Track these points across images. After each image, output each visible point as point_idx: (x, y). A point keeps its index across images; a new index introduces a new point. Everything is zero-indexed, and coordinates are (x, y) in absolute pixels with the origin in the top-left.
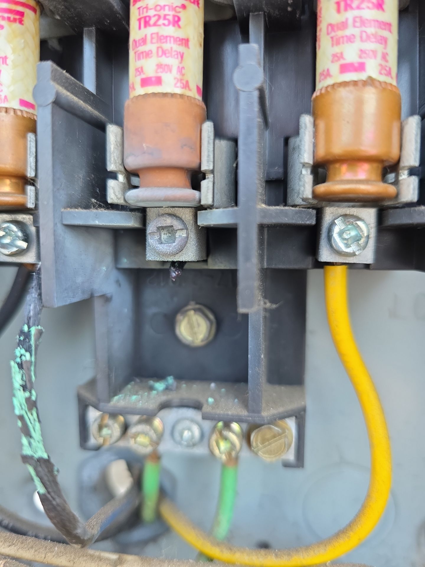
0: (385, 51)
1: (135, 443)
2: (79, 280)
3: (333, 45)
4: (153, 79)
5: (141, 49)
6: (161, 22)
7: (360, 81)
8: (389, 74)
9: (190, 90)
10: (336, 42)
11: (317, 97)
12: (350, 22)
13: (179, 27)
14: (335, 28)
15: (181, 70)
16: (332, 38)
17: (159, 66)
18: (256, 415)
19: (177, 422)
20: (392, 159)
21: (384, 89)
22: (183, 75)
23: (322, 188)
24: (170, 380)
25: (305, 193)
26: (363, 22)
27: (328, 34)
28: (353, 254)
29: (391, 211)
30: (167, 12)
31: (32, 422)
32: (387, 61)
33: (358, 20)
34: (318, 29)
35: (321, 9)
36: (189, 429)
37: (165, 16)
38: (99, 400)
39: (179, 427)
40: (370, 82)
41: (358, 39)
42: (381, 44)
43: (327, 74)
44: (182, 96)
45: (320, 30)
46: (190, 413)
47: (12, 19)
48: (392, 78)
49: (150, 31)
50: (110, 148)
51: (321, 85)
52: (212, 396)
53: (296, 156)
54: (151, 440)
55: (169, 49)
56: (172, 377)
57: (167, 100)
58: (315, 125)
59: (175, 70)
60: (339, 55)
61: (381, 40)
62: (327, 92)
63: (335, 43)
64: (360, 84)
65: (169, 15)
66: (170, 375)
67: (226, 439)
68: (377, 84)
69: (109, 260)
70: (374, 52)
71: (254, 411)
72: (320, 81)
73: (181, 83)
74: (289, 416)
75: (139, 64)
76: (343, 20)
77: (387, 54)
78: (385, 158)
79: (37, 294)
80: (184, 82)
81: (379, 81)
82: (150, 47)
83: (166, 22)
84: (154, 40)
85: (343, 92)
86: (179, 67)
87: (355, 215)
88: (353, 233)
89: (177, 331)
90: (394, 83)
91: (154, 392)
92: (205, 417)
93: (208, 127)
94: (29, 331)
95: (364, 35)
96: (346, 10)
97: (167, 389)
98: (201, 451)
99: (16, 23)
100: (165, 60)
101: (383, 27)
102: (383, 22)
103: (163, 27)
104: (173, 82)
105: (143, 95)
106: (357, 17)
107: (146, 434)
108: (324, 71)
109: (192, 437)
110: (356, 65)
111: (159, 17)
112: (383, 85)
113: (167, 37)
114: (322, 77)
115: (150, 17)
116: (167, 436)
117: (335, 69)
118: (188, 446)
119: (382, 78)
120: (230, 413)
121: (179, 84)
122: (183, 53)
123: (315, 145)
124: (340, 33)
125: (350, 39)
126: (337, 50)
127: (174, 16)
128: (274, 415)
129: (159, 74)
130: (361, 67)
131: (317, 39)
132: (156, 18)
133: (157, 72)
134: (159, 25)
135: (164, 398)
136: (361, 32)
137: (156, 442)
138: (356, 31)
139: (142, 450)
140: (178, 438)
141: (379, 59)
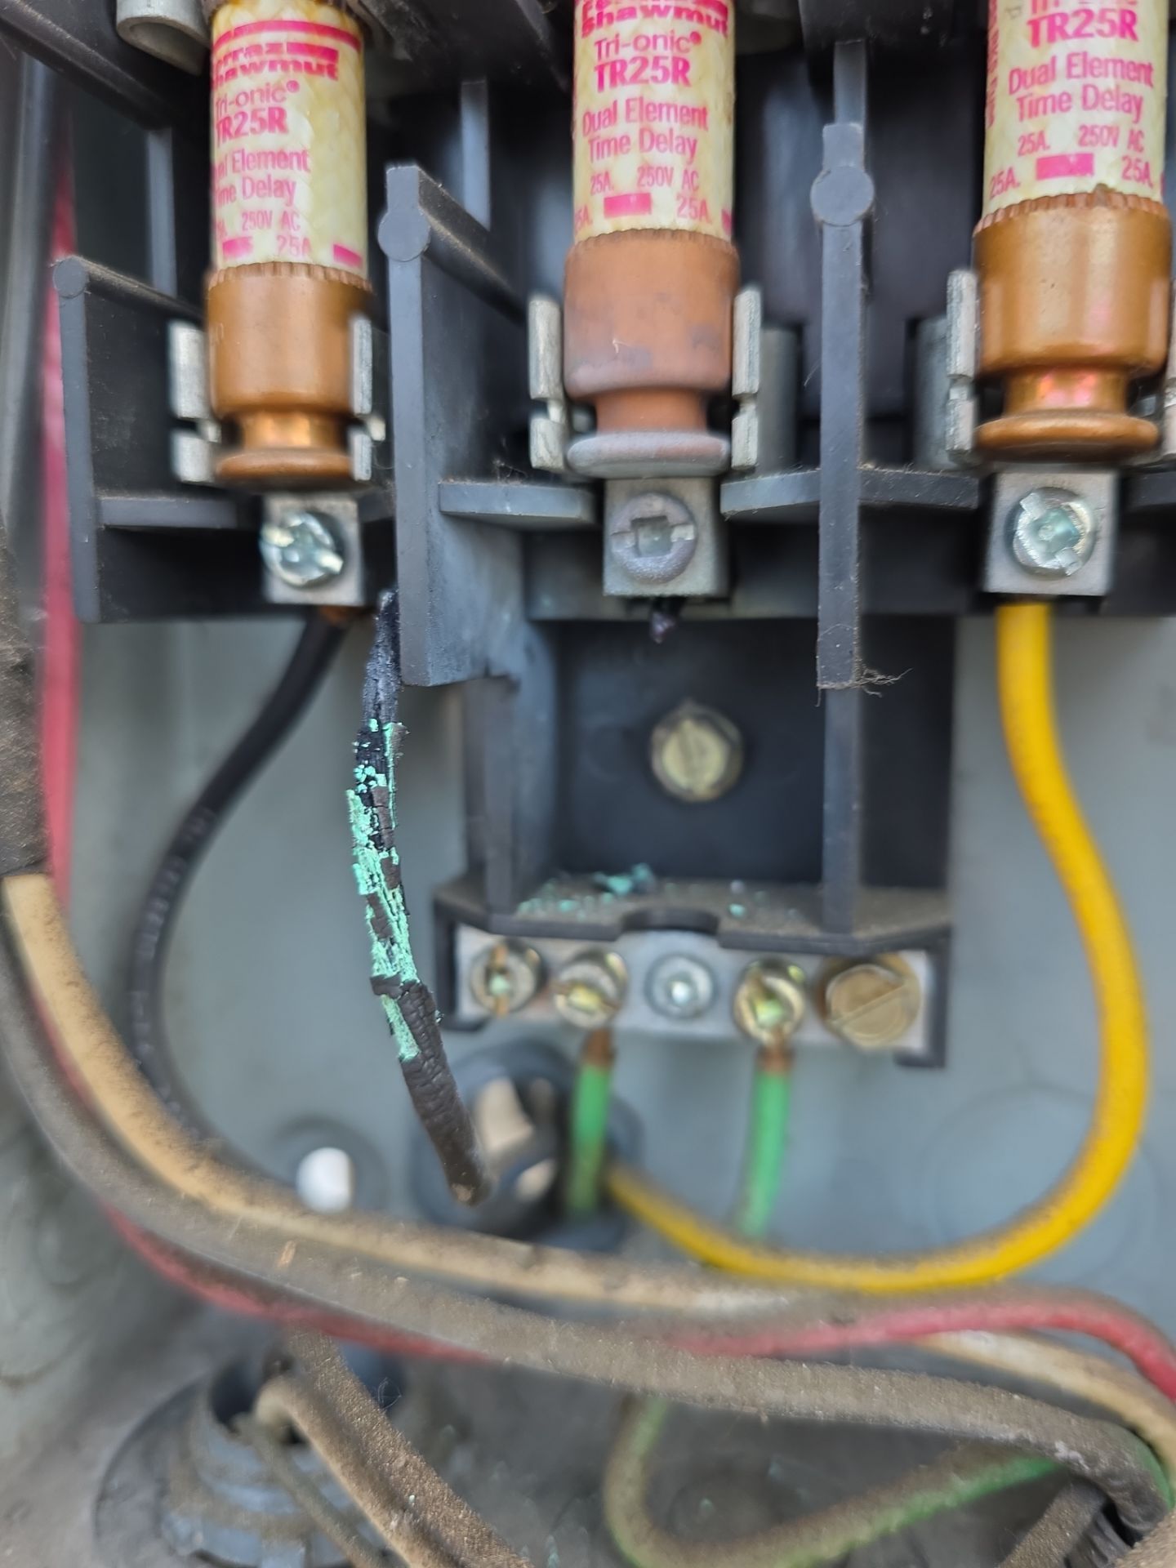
0: (1137, 128)
1: (569, 1006)
2: (467, 634)
3: (1022, 117)
4: (633, 199)
5: (605, 132)
6: (648, 72)
7: (1081, 194)
8: (1145, 176)
9: (709, 221)
10: (1031, 109)
11: (984, 230)
12: (1061, 64)
13: (686, 82)
14: (1029, 80)
15: (690, 177)
16: (1021, 100)
17: (646, 170)
18: (838, 939)
19: (660, 963)
20: (1148, 362)
21: (1132, 211)
22: (696, 189)
23: (996, 428)
24: (642, 873)
25: (957, 441)
26: (1089, 65)
27: (1012, 92)
28: (1060, 574)
29: (1146, 477)
30: (661, 51)
31: (395, 910)
32: (1141, 150)
33: (1077, 60)
34: (990, 79)
35: (996, 34)
36: (686, 979)
37: (657, 60)
39: (665, 973)
40: (1104, 195)
41: (1077, 102)
42: (1129, 111)
43: (1010, 180)
44: (693, 234)
45: (995, 80)
46: (688, 941)
47: (314, 66)
48: (1151, 185)
49: (623, 93)
50: (538, 351)
51: (995, 202)
52: (739, 904)
53: (935, 360)
54: (605, 1000)
55: (667, 133)
56: (644, 867)
57: (662, 246)
58: (981, 292)
59: (678, 178)
60: (1035, 138)
61: (1129, 102)
62: (1008, 220)
63: (1026, 112)
64: (1081, 203)
65: (666, 58)
67: (770, 995)
68: (1118, 201)
69: (514, 599)
70: (1113, 131)
71: (832, 931)
72: (992, 197)
73: (691, 206)
74: (912, 946)
75: (600, 165)
76: (1047, 60)
77: (1140, 133)
78: (1132, 361)
79: (390, 658)
80: (698, 204)
81: (1121, 194)
82: (624, 127)
83: (659, 73)
84: (634, 115)
85: (1042, 220)
86: (686, 172)
87: (1065, 488)
88: (1060, 529)
89: (657, 766)
90: (1157, 196)
91: (606, 898)
92: (725, 947)
93: (749, 302)
94: (381, 731)
95: (1091, 94)
96: (1051, 38)
97: (637, 891)
99: (323, 76)
100: (657, 157)
101: (1132, 74)
102: (1132, 63)
103: (652, 84)
104: (675, 205)
105: (611, 234)
106: (1076, 54)
107: (590, 985)
108: (1001, 173)
110: (1072, 160)
111: (645, 62)
112: (1131, 203)
113: (661, 106)
114: (999, 187)
115: (624, 64)
116: (636, 997)
117: (1025, 168)
118: (682, 1019)
119: (1129, 187)
120: (782, 933)
121: (686, 210)
122: (695, 142)
123: (981, 337)
124: (1038, 91)
125: (1061, 103)
126: (1031, 126)
127: (676, 60)
128: (878, 940)
129: (646, 189)
130: (1084, 165)
131: (988, 101)
132: (638, 63)
133: (639, 183)
134: (646, 81)
135: (630, 907)
136: (1085, 88)
137: (614, 1004)
138: (1074, 86)
139: (582, 1020)
140: (660, 998)
141: (1123, 147)
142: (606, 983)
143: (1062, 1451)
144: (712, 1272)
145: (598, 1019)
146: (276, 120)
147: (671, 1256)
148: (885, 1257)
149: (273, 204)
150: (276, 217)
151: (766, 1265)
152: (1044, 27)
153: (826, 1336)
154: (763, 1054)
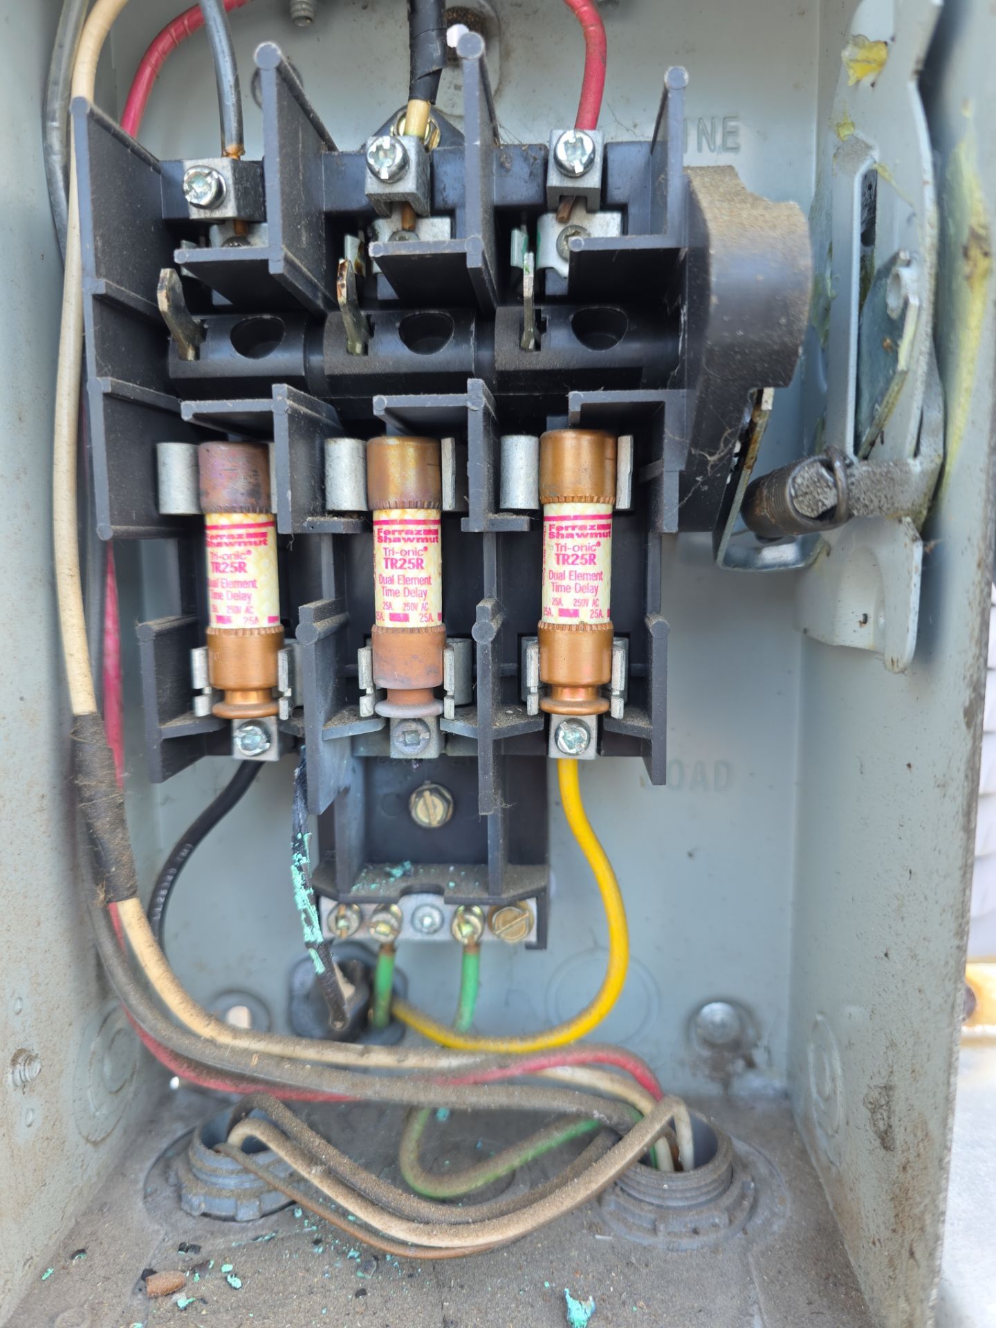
0: (596, 598)
1: (376, 932)
2: (332, 782)
3: (554, 590)
4: (401, 616)
5: (388, 587)
6: (406, 565)
7: (575, 625)
8: (600, 615)
9: (433, 621)
11: (541, 629)
12: (567, 574)
13: (422, 568)
14: (556, 577)
15: (425, 606)
16: (553, 583)
17: (406, 605)
18: (496, 897)
19: (418, 908)
20: (604, 685)
21: (594, 631)
22: (426, 609)
23: (546, 705)
24: (408, 865)
25: (531, 712)
26: (578, 576)
27: (550, 580)
28: (577, 754)
29: (608, 723)
30: (411, 556)
31: (314, 914)
32: (597, 606)
33: (573, 574)
36: (430, 916)
37: (410, 560)
38: (338, 891)
39: (420, 914)
40: (583, 626)
41: (573, 590)
42: (594, 593)
43: (551, 613)
44: (426, 629)
45: (545, 569)
46: (430, 899)
47: (258, 542)
48: (602, 617)
49: (396, 572)
50: (362, 669)
51: (545, 618)
52: (452, 880)
54: (392, 928)
55: (415, 589)
56: (408, 862)
57: (414, 635)
58: (539, 653)
59: (419, 607)
60: (558, 600)
61: (594, 589)
62: (550, 629)
63: (556, 588)
64: (575, 628)
65: (413, 559)
66: (406, 860)
67: (468, 922)
68: (589, 627)
70: (587, 601)
71: (494, 894)
72: (544, 615)
73: (425, 617)
74: (530, 897)
75: (386, 599)
76: (562, 571)
77: (597, 601)
78: (597, 684)
80: (428, 616)
81: (590, 624)
82: (397, 586)
83: (411, 566)
84: (401, 582)
85: (560, 634)
86: (423, 604)
89: (413, 814)
90: (605, 620)
91: (392, 879)
92: (447, 902)
93: (449, 655)
94: (303, 838)
95: (578, 587)
96: (564, 563)
97: (405, 875)
98: (443, 936)
99: (262, 546)
100: (411, 600)
101: (596, 578)
102: (594, 574)
104: (419, 617)
105: (392, 628)
106: (572, 571)
107: (386, 922)
108: (546, 609)
109: (432, 924)
110: (572, 611)
111: (405, 560)
112: (595, 627)
113: (412, 578)
114: (547, 614)
115: (396, 560)
116: (406, 924)
117: (555, 611)
118: (428, 933)
119: (594, 622)
120: (471, 896)
121: (423, 619)
122: (427, 592)
123: (540, 673)
124: (559, 582)
125: (567, 589)
126: (557, 595)
127: (418, 559)
128: (514, 897)
129: (407, 612)
130: (575, 613)
132: (402, 561)
133: (404, 610)
134: (406, 568)
135: (403, 885)
136: (576, 584)
137: (396, 931)
138: (572, 584)
139: (383, 939)
140: (418, 925)
141: (590, 607)
142: (393, 922)
143: (596, 1114)
144: (445, 1049)
145: (391, 938)
146: (241, 568)
147: (427, 1044)
148: (524, 1035)
149: (243, 604)
150: (243, 609)
151: (471, 1045)
152: (561, 557)
153: (495, 1073)
154: (466, 948)
